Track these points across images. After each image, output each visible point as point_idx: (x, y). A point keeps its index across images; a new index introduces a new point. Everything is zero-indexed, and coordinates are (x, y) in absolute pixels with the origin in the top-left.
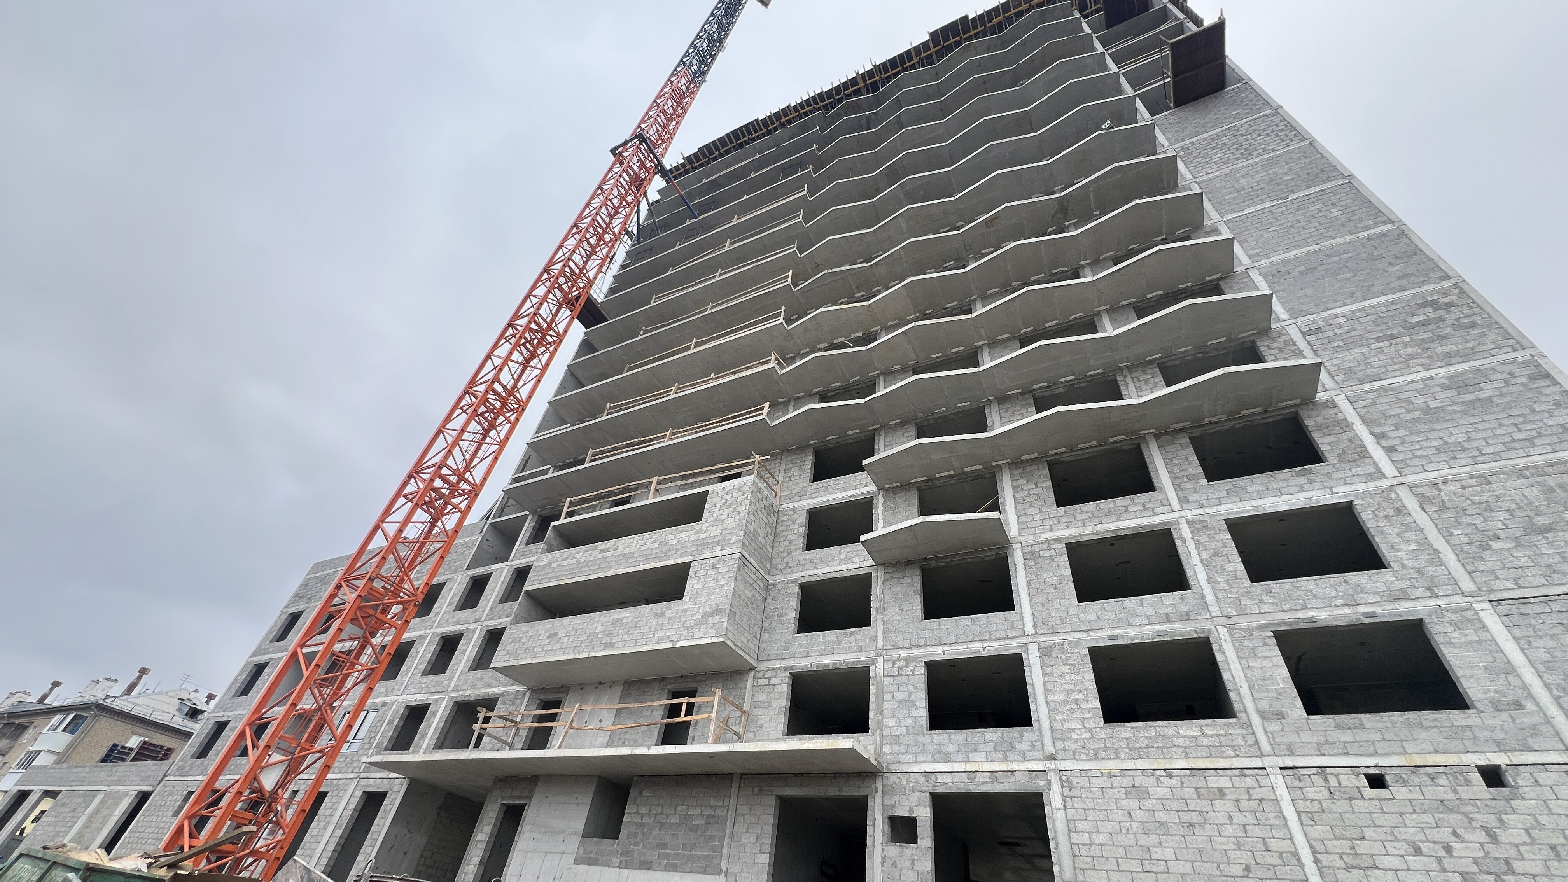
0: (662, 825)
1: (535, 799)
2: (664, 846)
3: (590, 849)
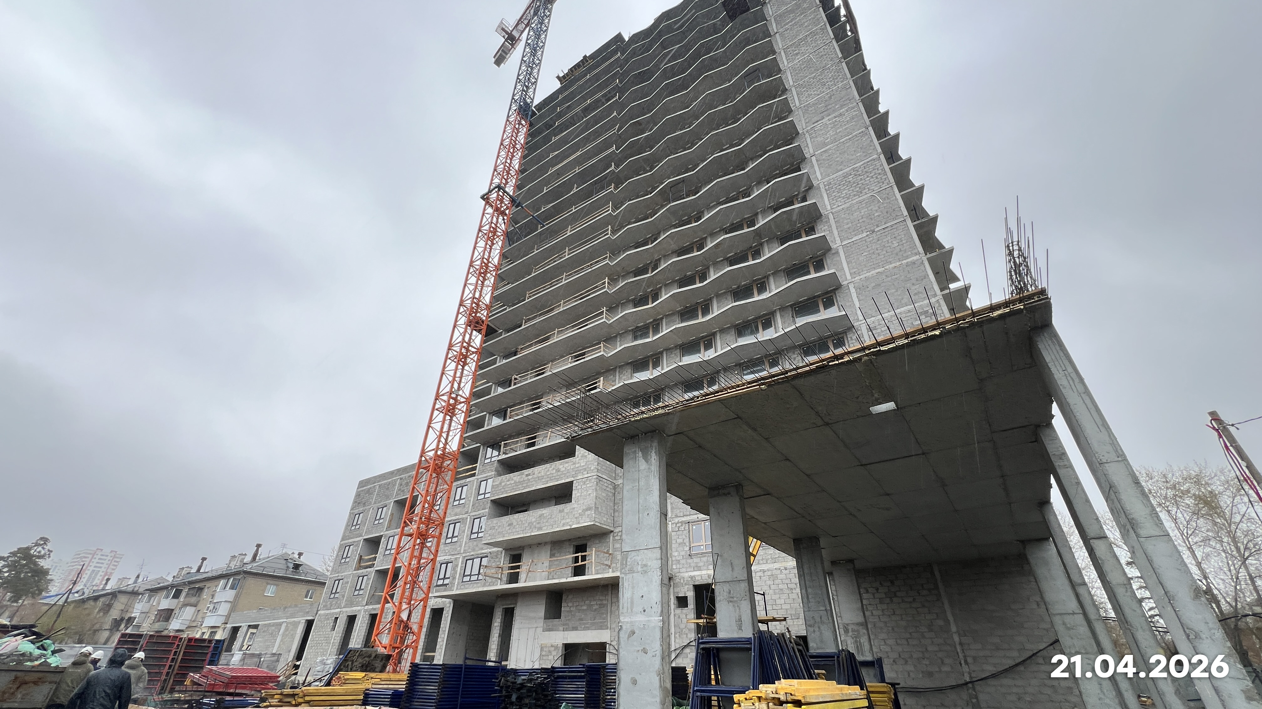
0: (579, 611)
1: (519, 604)
2: (581, 619)
3: (548, 624)
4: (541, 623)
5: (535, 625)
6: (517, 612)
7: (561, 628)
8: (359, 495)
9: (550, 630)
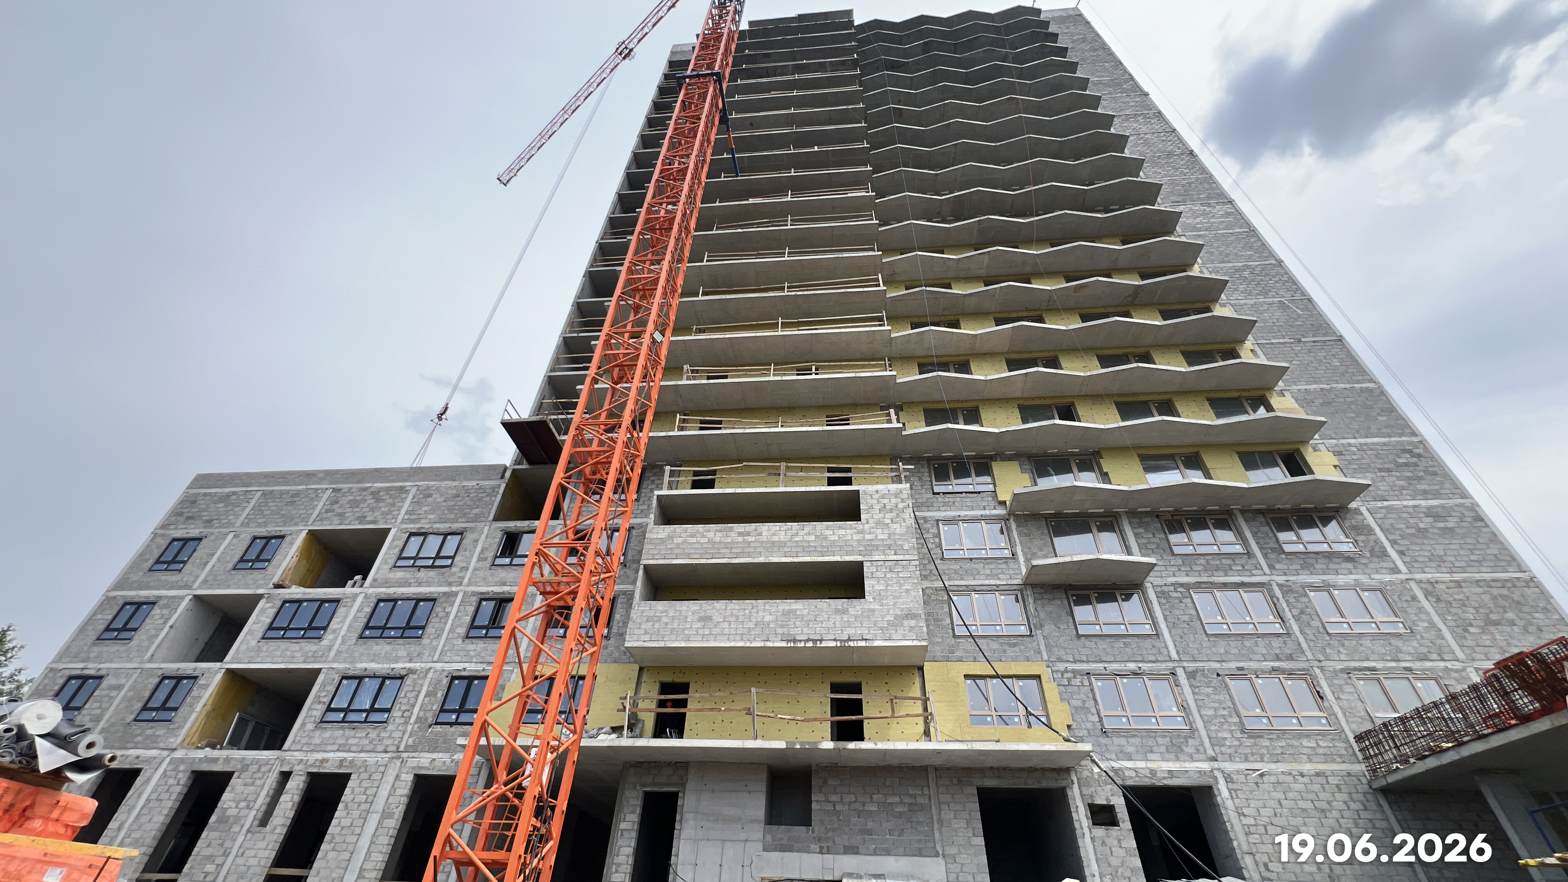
0: (859, 813)
1: (690, 786)
2: (869, 832)
3: (779, 836)
4: (758, 832)
5: (743, 836)
6: (688, 804)
7: (815, 847)
8: (194, 502)
9: (783, 849)
